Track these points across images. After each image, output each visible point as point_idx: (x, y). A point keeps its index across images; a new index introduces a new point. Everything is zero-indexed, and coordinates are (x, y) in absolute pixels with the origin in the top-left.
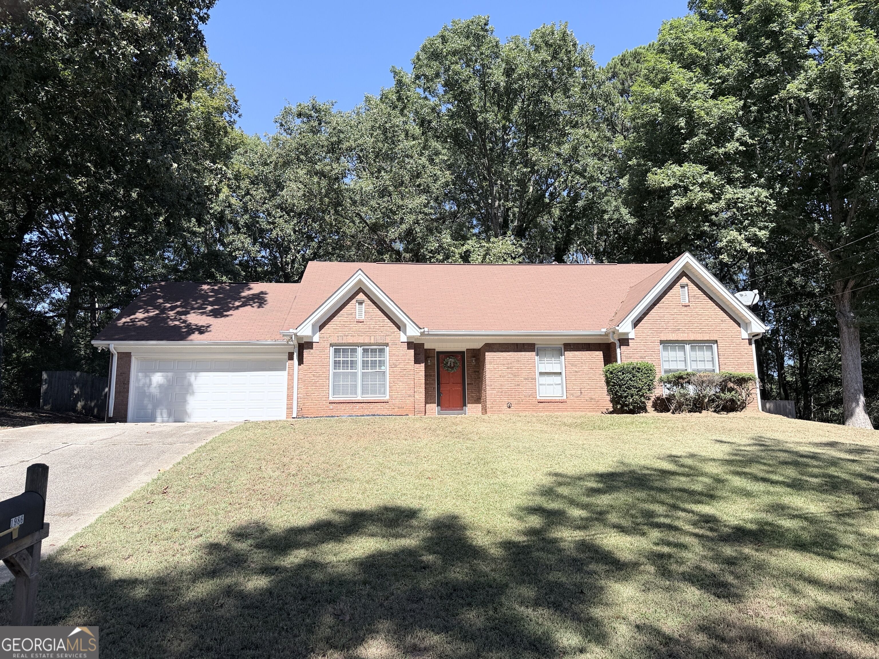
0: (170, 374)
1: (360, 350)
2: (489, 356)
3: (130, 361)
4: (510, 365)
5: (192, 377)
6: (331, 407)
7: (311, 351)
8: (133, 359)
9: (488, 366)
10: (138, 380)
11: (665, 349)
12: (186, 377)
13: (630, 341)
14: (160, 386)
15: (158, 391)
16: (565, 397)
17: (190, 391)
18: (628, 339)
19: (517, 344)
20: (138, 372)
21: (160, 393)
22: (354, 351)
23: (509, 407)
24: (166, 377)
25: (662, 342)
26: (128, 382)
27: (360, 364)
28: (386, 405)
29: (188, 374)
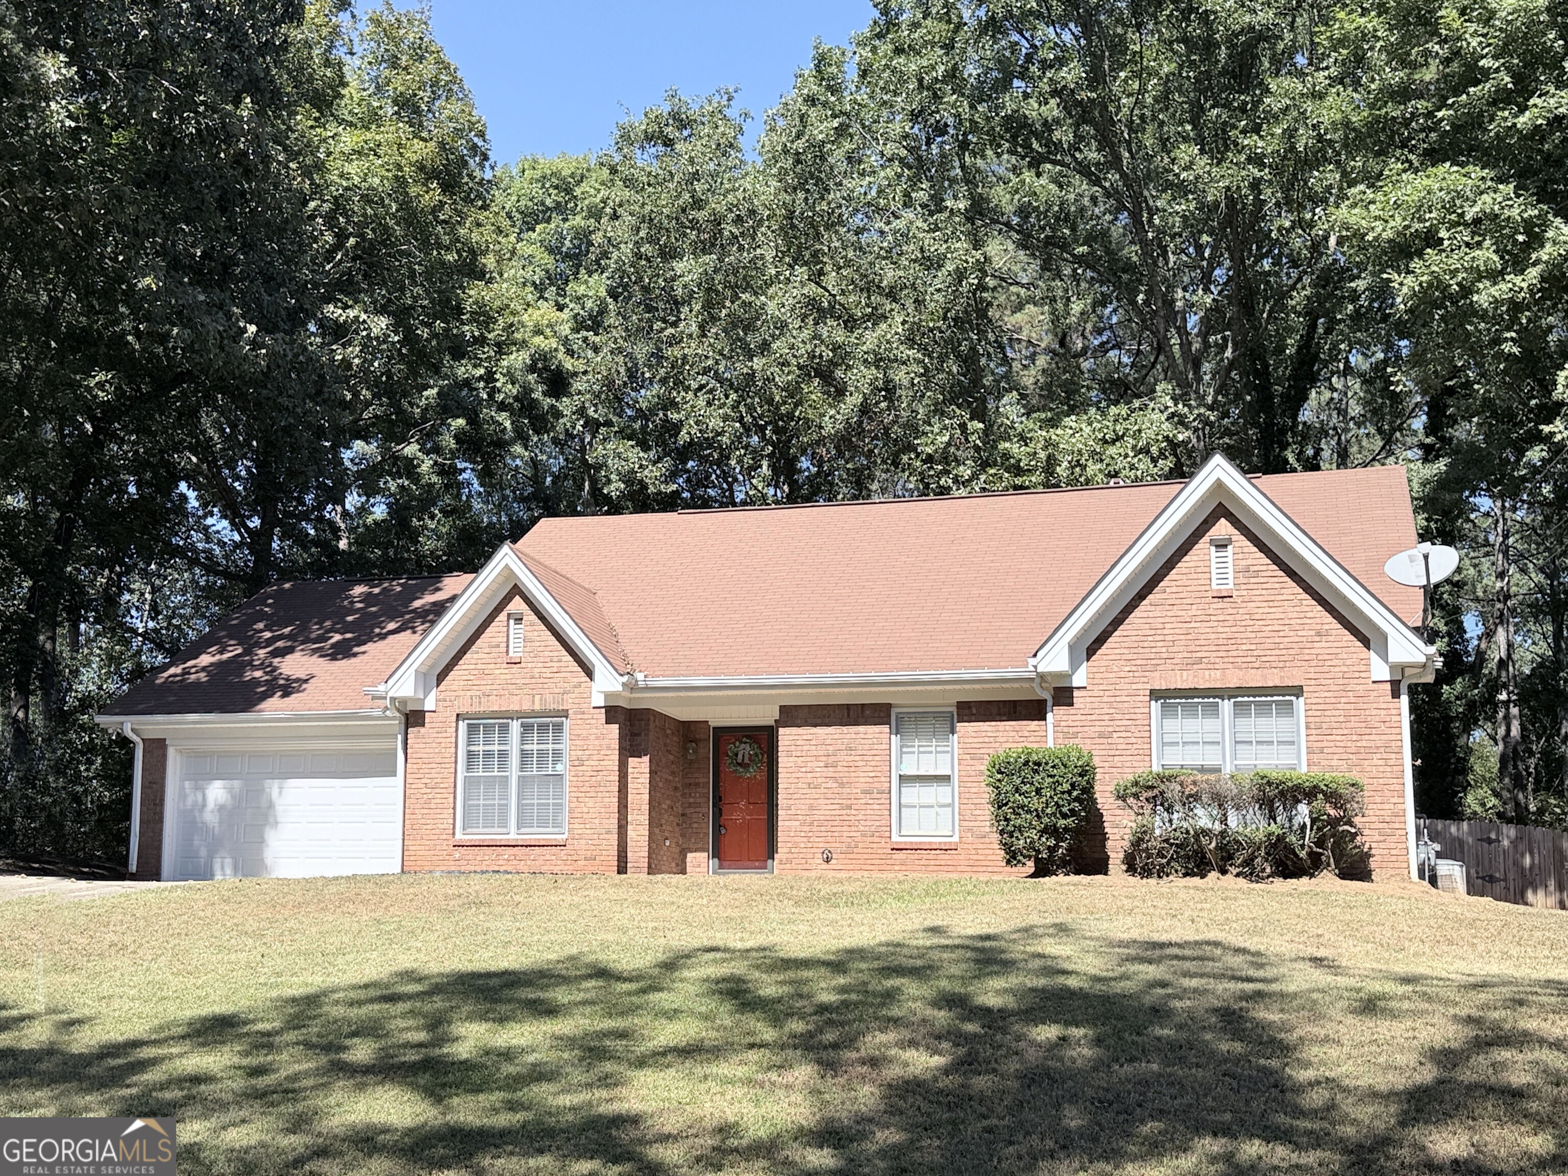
0: (237, 784)
1: (515, 727)
2: (787, 736)
3: (164, 756)
4: (831, 759)
5: (273, 787)
6: (457, 856)
7: (422, 730)
8: (171, 752)
9: (784, 762)
10: (183, 796)
11: (1167, 710)
12: (263, 790)
13: (1076, 693)
14: (221, 808)
15: (217, 820)
16: (956, 839)
17: (271, 820)
18: (1071, 690)
19: (848, 707)
20: (182, 781)
21: (221, 822)
22: (504, 729)
23: (828, 861)
24: (230, 790)
25: (1155, 695)
26: (162, 800)
27: (514, 759)
28: (563, 854)
29: (268, 782)
